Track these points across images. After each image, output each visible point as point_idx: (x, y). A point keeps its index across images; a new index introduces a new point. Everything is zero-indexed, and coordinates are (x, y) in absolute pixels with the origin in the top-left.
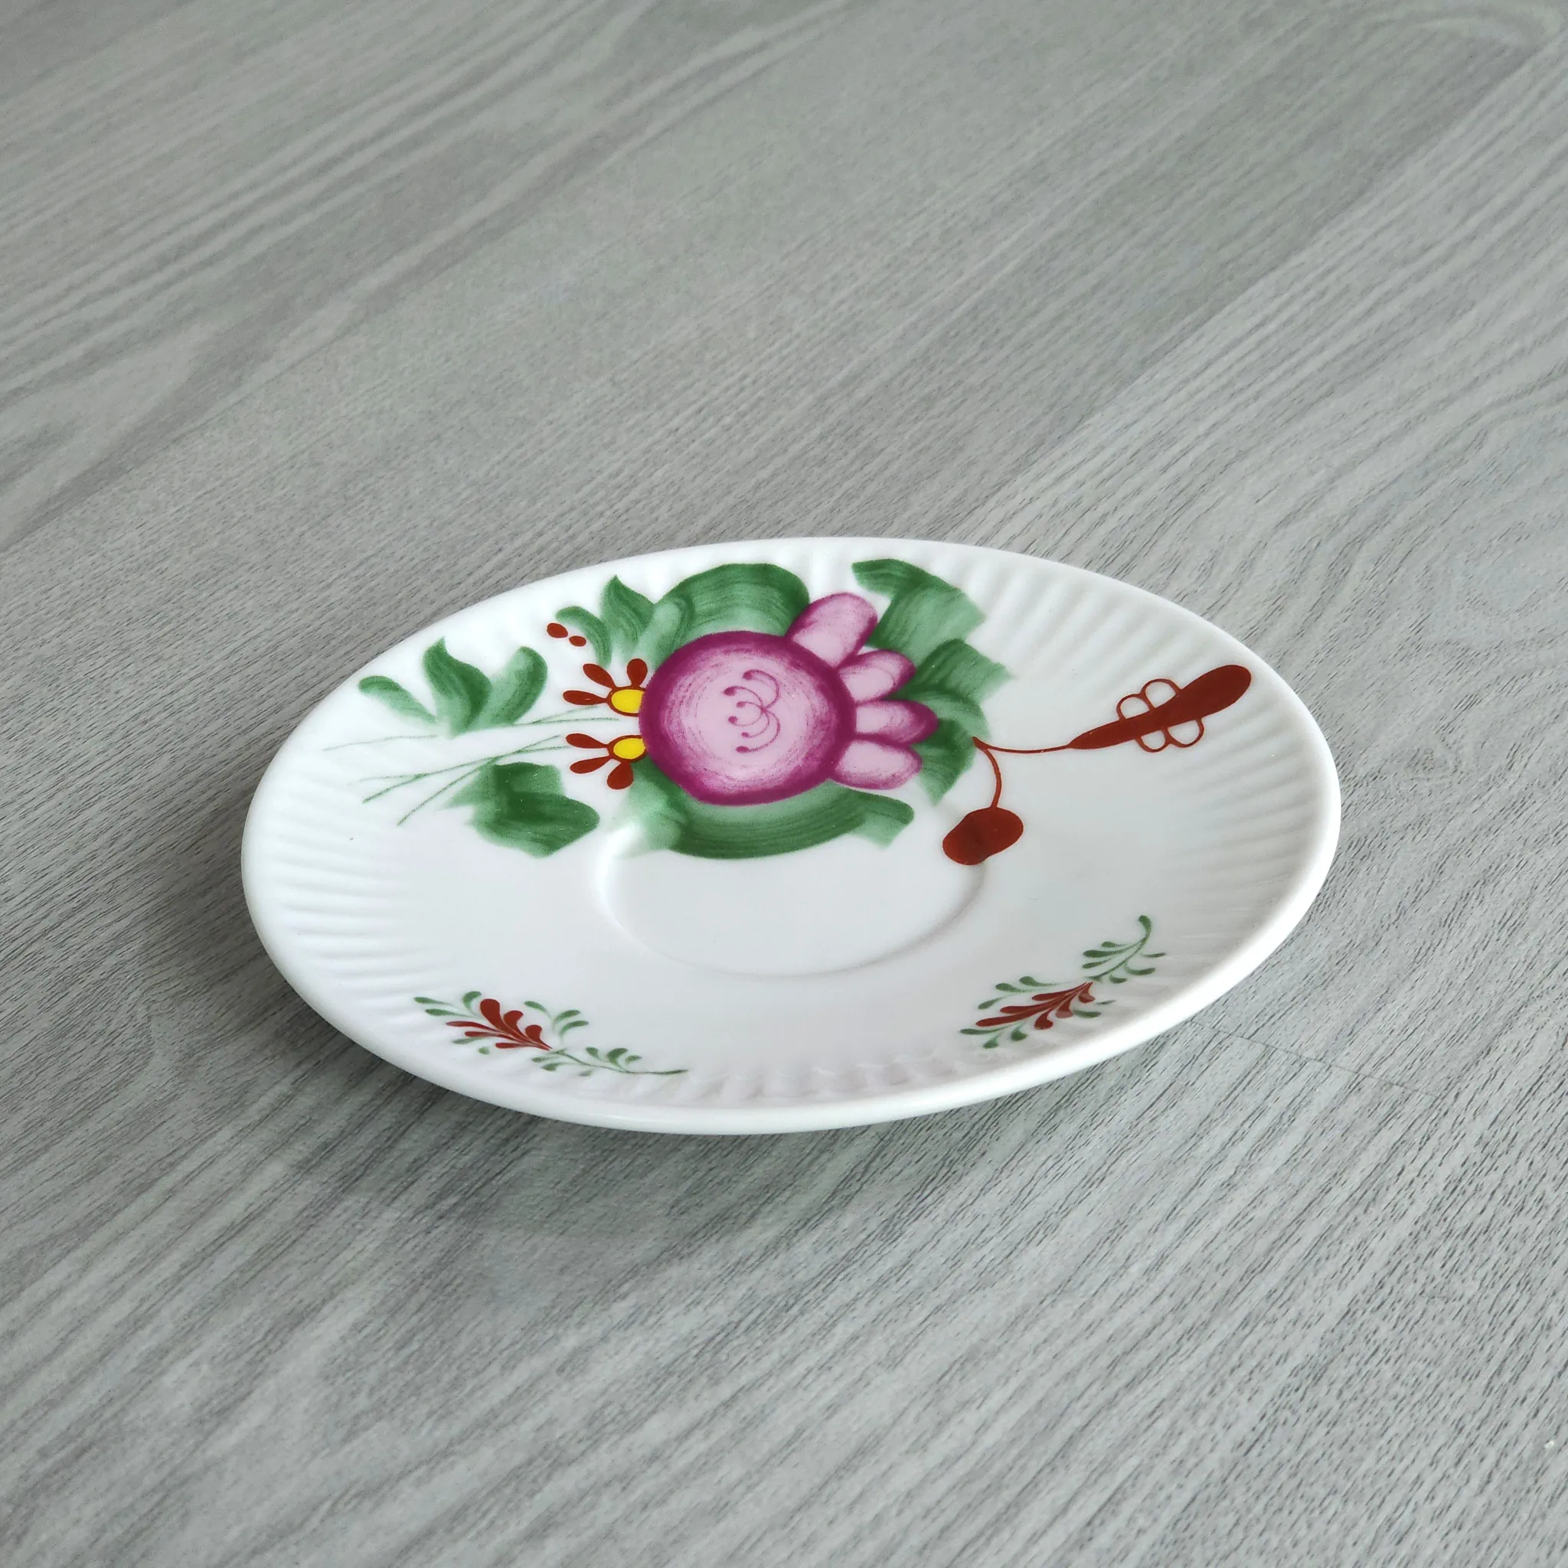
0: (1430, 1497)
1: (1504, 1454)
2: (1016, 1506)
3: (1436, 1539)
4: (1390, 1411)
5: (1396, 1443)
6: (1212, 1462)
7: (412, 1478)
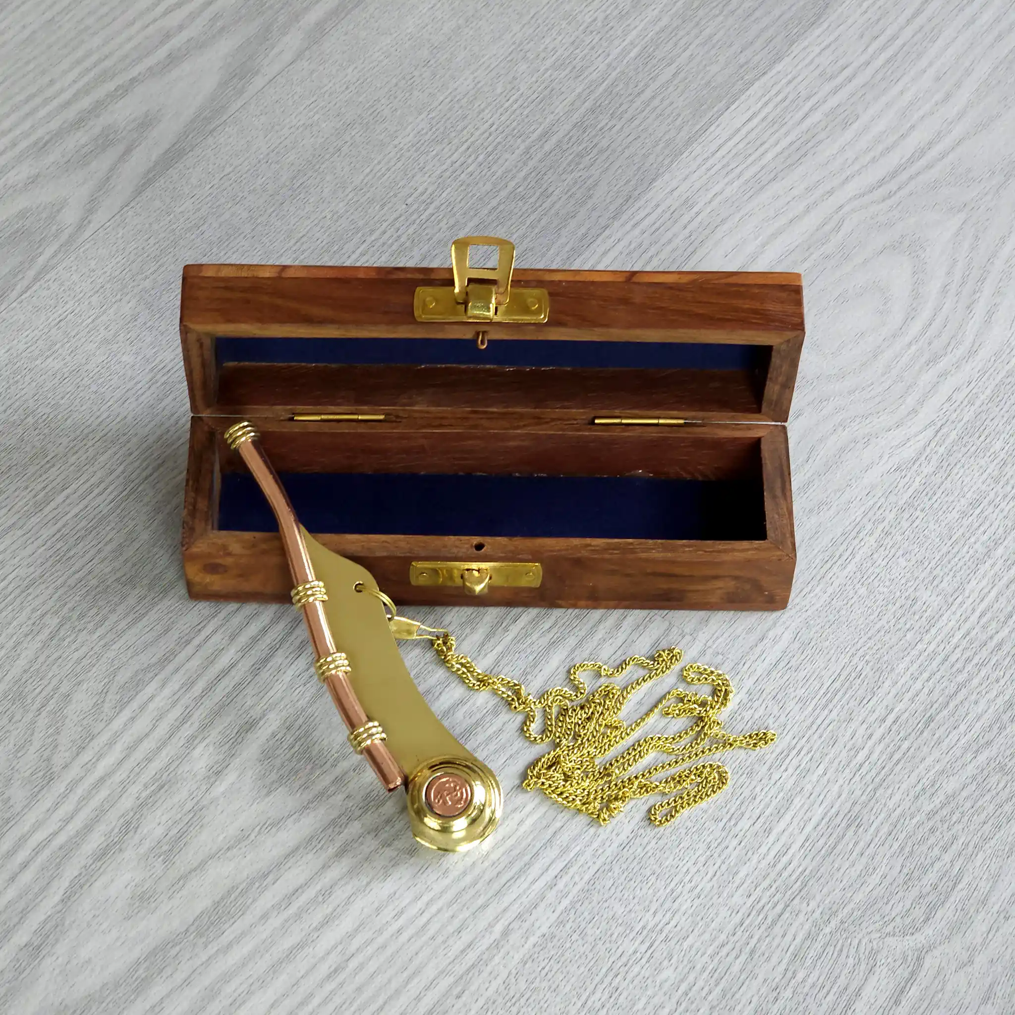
0: (690, 881)
1: (723, 862)
2: (528, 865)
3: (689, 901)
4: (683, 835)
5: (683, 851)
6: (609, 852)
7: (292, 819)
